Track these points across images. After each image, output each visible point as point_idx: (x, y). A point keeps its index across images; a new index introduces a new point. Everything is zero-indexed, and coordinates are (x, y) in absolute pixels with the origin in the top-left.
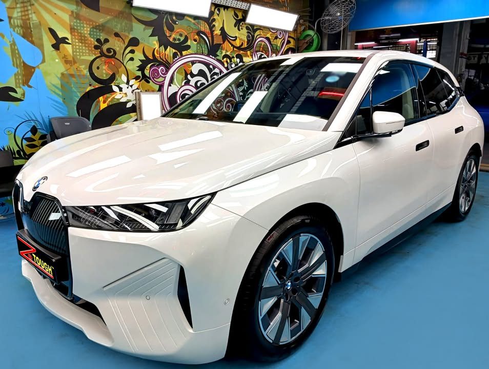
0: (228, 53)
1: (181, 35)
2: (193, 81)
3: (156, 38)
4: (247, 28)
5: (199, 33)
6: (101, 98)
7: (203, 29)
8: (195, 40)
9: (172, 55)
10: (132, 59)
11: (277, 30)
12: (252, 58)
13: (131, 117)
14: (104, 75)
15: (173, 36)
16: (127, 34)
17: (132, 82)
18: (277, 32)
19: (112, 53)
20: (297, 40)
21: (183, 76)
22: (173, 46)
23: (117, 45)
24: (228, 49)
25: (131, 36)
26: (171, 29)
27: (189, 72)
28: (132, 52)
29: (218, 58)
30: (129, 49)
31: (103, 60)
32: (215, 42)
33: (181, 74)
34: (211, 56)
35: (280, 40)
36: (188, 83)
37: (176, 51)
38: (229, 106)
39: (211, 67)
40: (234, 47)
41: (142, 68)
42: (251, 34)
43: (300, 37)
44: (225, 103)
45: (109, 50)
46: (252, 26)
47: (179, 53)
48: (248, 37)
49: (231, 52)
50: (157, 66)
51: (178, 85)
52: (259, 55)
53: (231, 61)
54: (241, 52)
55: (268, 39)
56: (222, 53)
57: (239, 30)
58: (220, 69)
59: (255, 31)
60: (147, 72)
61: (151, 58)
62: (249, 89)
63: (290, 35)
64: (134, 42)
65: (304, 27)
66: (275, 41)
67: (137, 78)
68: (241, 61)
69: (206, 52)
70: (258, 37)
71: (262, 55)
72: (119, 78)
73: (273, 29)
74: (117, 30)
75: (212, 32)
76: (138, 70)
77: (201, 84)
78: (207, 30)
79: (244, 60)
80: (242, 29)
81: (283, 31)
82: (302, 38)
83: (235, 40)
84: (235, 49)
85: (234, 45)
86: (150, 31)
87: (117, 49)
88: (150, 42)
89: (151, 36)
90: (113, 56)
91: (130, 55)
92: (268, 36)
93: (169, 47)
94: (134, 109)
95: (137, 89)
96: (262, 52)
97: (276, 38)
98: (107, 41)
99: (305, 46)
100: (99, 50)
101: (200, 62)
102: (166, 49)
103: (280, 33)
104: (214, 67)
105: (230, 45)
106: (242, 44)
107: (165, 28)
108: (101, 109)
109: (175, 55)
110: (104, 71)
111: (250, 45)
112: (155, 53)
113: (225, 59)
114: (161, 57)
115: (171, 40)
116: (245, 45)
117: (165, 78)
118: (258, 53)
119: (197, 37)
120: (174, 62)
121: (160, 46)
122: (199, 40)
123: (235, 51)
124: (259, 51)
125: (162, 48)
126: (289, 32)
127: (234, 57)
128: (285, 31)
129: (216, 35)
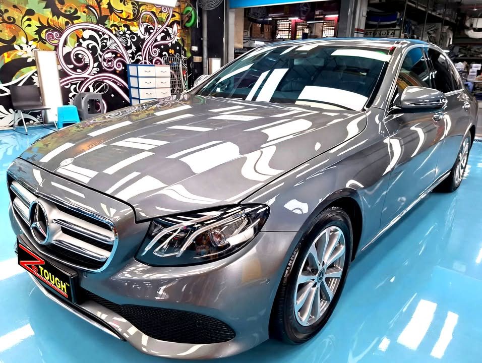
0: (115, 23)
1: (71, 8)
2: (85, 44)
3: (50, 9)
4: (133, 4)
5: (87, 7)
6: (5, 54)
7: (91, 3)
8: (84, 12)
9: (64, 23)
10: (29, 25)
11: (162, 6)
12: (139, 27)
13: (32, 70)
14: (7, 38)
15: (64, 8)
16: (24, 7)
17: (31, 43)
19: (12, 21)
20: (181, 14)
21: (75, 40)
22: (65, 16)
23: (16, 15)
24: (115, 20)
25: (27, 8)
26: (62, 3)
27: (80, 36)
28: (29, 20)
29: (106, 26)
30: (26, 17)
31: (5, 25)
32: (103, 14)
33: (73, 38)
34: (100, 25)
35: (165, 14)
36: (80, 45)
37: (68, 20)
38: (119, 65)
39: (100, 33)
40: (121, 18)
41: (38, 32)
42: (136, 9)
43: (184, 11)
44: (115, 62)
45: (9, 18)
46: (137, 2)
47: (70, 22)
48: (134, 10)
49: (119, 22)
50: (52, 31)
51: (71, 46)
52: (145, 26)
53: (119, 29)
54: (128, 22)
55: (153, 13)
56: (110, 22)
57: (125, 5)
58: (109, 35)
59: (140, 6)
60: (43, 36)
61: (46, 25)
62: (137, 52)
63: (174, 10)
64: (30, 12)
65: (187, 4)
66: (160, 14)
67: (35, 40)
68: (129, 29)
69: (96, 22)
70: (143, 11)
71: (148, 25)
72: (19, 40)
73: (157, 5)
74: (16, 3)
75: (99, 6)
76: (35, 34)
77: (92, 46)
78: (95, 4)
79: (131, 29)
80: (127, 4)
81: (167, 7)
82: (185, 12)
83: (121, 13)
84: (122, 20)
85: (121, 16)
86: (44, 4)
87: (16, 17)
88: (44, 13)
89: (44, 8)
90: (13, 23)
91: (28, 22)
92: (153, 10)
93: (61, 17)
94: (34, 63)
95: (36, 48)
96: (147, 23)
97: (161, 12)
98: (6, 11)
99: (187, 19)
100: (1, 18)
101: (90, 29)
102: (58, 18)
103: (165, 8)
104: (104, 34)
105: (117, 17)
106: (129, 16)
107: (57, 3)
108: (6, 62)
109: (67, 23)
110: (7, 34)
111: (136, 17)
112: (49, 21)
113: (113, 28)
114: (55, 24)
115: (63, 11)
116: (131, 17)
117: (59, 40)
118: (144, 24)
119: (86, 10)
120: (66, 28)
121: (53, 16)
122: (89, 12)
123: (122, 22)
124: (145, 22)
125: (55, 18)
126: (173, 8)
127: (121, 26)
128: (169, 7)
129: (104, 8)
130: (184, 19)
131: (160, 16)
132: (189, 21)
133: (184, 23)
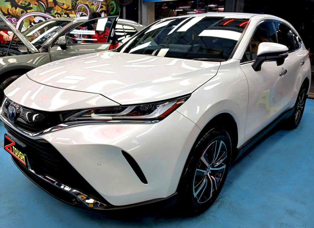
0: (59, 12)
1: (26, 2)
3: (9, 3)
5: (38, 1)
8: (36, 5)
9: (20, 12)
12: (76, 15)
15: (21, 2)
18: (93, 1)
20: (107, 6)
22: (21, 7)
24: (58, 10)
27: (32, 21)
29: (52, 14)
32: (49, 6)
33: (28, 23)
34: (47, 13)
35: (96, 6)
37: (23, 10)
39: (47, 19)
40: (62, 9)
42: (74, 2)
47: (25, 11)
48: (72, 4)
49: (61, 11)
50: (11, 17)
51: (25, 28)
52: (80, 14)
53: (61, 16)
54: (68, 11)
55: (87, 5)
56: (54, 12)
59: (77, 1)
61: (6, 13)
63: (102, 3)
66: (92, 6)
68: (68, 16)
69: (44, 11)
70: (79, 4)
71: (82, 13)
75: (47, 1)
79: (70, 16)
82: (109, 5)
83: (63, 5)
84: (63, 10)
85: (62, 7)
88: (5, 5)
89: (6, 1)
92: (87, 3)
93: (18, 8)
96: (82, 12)
97: (93, 4)
99: (111, 9)
101: (39, 16)
102: (16, 8)
103: (95, 2)
105: (60, 8)
106: (68, 7)
109: (22, 12)
112: (9, 11)
113: (57, 15)
114: (13, 13)
115: (19, 4)
116: (71, 8)
117: (16, 24)
118: (79, 12)
119: (36, 3)
120: (22, 16)
121: (12, 7)
122: (38, 5)
123: (64, 11)
124: (81, 11)
125: (14, 8)
126: (102, 2)
127: (63, 14)
128: (99, 1)
129: (50, 2)
130: (109, 9)
131: (92, 7)
132: (112, 11)
133: (109, 12)
